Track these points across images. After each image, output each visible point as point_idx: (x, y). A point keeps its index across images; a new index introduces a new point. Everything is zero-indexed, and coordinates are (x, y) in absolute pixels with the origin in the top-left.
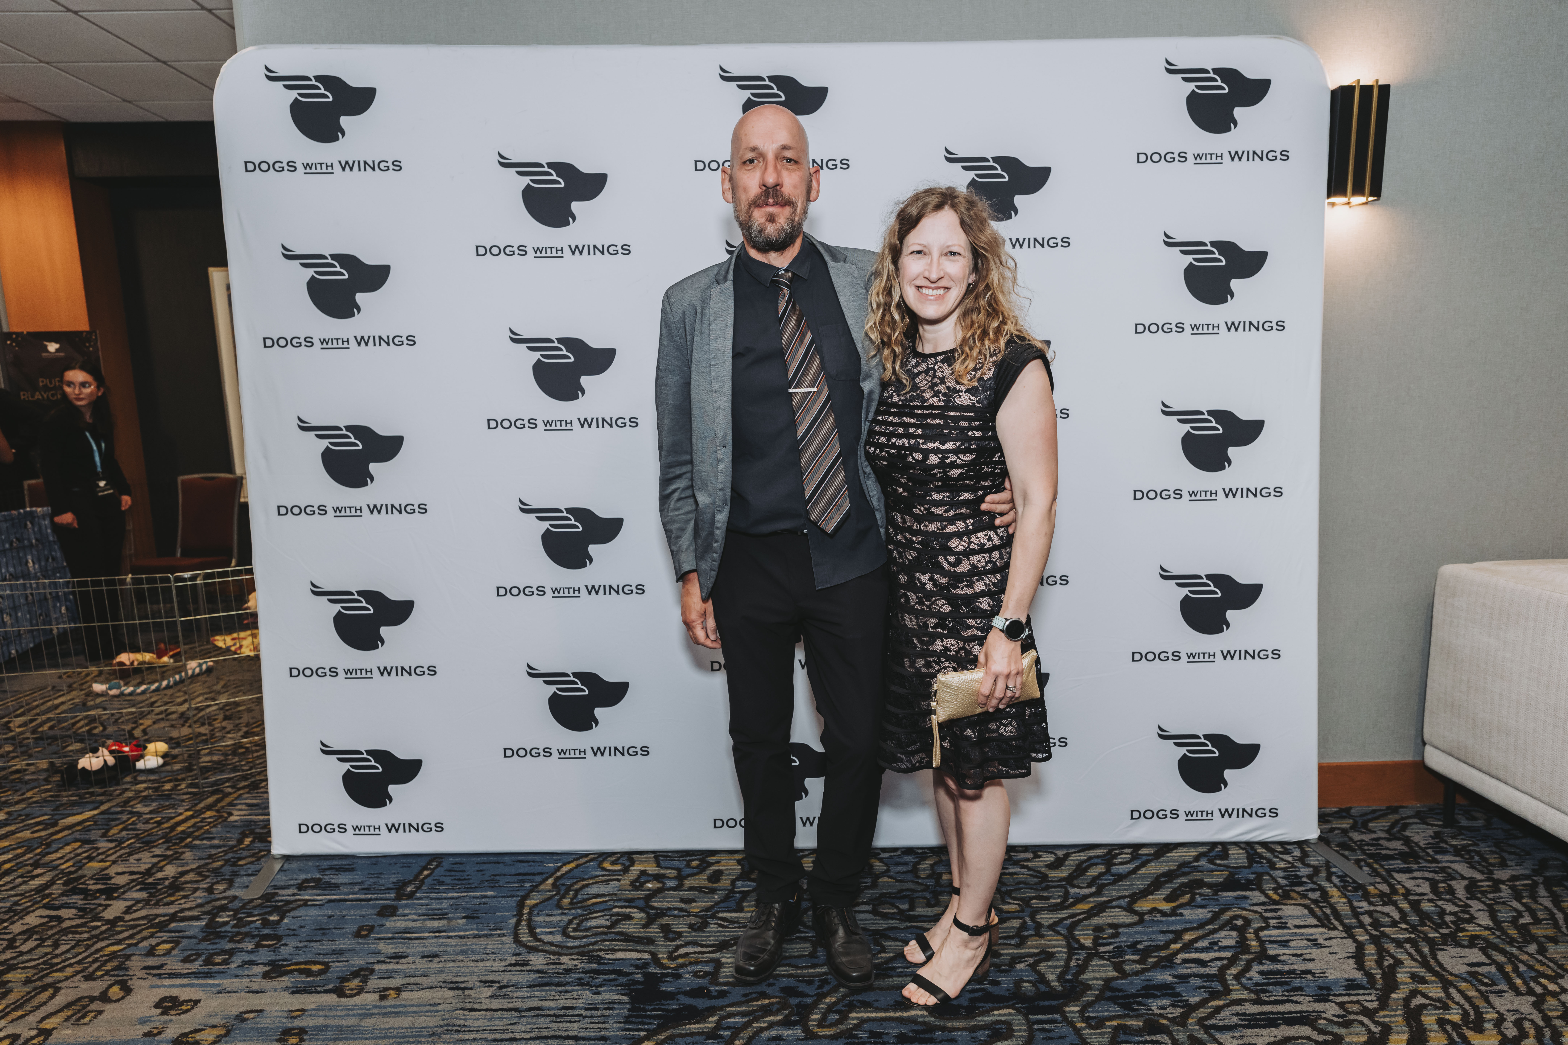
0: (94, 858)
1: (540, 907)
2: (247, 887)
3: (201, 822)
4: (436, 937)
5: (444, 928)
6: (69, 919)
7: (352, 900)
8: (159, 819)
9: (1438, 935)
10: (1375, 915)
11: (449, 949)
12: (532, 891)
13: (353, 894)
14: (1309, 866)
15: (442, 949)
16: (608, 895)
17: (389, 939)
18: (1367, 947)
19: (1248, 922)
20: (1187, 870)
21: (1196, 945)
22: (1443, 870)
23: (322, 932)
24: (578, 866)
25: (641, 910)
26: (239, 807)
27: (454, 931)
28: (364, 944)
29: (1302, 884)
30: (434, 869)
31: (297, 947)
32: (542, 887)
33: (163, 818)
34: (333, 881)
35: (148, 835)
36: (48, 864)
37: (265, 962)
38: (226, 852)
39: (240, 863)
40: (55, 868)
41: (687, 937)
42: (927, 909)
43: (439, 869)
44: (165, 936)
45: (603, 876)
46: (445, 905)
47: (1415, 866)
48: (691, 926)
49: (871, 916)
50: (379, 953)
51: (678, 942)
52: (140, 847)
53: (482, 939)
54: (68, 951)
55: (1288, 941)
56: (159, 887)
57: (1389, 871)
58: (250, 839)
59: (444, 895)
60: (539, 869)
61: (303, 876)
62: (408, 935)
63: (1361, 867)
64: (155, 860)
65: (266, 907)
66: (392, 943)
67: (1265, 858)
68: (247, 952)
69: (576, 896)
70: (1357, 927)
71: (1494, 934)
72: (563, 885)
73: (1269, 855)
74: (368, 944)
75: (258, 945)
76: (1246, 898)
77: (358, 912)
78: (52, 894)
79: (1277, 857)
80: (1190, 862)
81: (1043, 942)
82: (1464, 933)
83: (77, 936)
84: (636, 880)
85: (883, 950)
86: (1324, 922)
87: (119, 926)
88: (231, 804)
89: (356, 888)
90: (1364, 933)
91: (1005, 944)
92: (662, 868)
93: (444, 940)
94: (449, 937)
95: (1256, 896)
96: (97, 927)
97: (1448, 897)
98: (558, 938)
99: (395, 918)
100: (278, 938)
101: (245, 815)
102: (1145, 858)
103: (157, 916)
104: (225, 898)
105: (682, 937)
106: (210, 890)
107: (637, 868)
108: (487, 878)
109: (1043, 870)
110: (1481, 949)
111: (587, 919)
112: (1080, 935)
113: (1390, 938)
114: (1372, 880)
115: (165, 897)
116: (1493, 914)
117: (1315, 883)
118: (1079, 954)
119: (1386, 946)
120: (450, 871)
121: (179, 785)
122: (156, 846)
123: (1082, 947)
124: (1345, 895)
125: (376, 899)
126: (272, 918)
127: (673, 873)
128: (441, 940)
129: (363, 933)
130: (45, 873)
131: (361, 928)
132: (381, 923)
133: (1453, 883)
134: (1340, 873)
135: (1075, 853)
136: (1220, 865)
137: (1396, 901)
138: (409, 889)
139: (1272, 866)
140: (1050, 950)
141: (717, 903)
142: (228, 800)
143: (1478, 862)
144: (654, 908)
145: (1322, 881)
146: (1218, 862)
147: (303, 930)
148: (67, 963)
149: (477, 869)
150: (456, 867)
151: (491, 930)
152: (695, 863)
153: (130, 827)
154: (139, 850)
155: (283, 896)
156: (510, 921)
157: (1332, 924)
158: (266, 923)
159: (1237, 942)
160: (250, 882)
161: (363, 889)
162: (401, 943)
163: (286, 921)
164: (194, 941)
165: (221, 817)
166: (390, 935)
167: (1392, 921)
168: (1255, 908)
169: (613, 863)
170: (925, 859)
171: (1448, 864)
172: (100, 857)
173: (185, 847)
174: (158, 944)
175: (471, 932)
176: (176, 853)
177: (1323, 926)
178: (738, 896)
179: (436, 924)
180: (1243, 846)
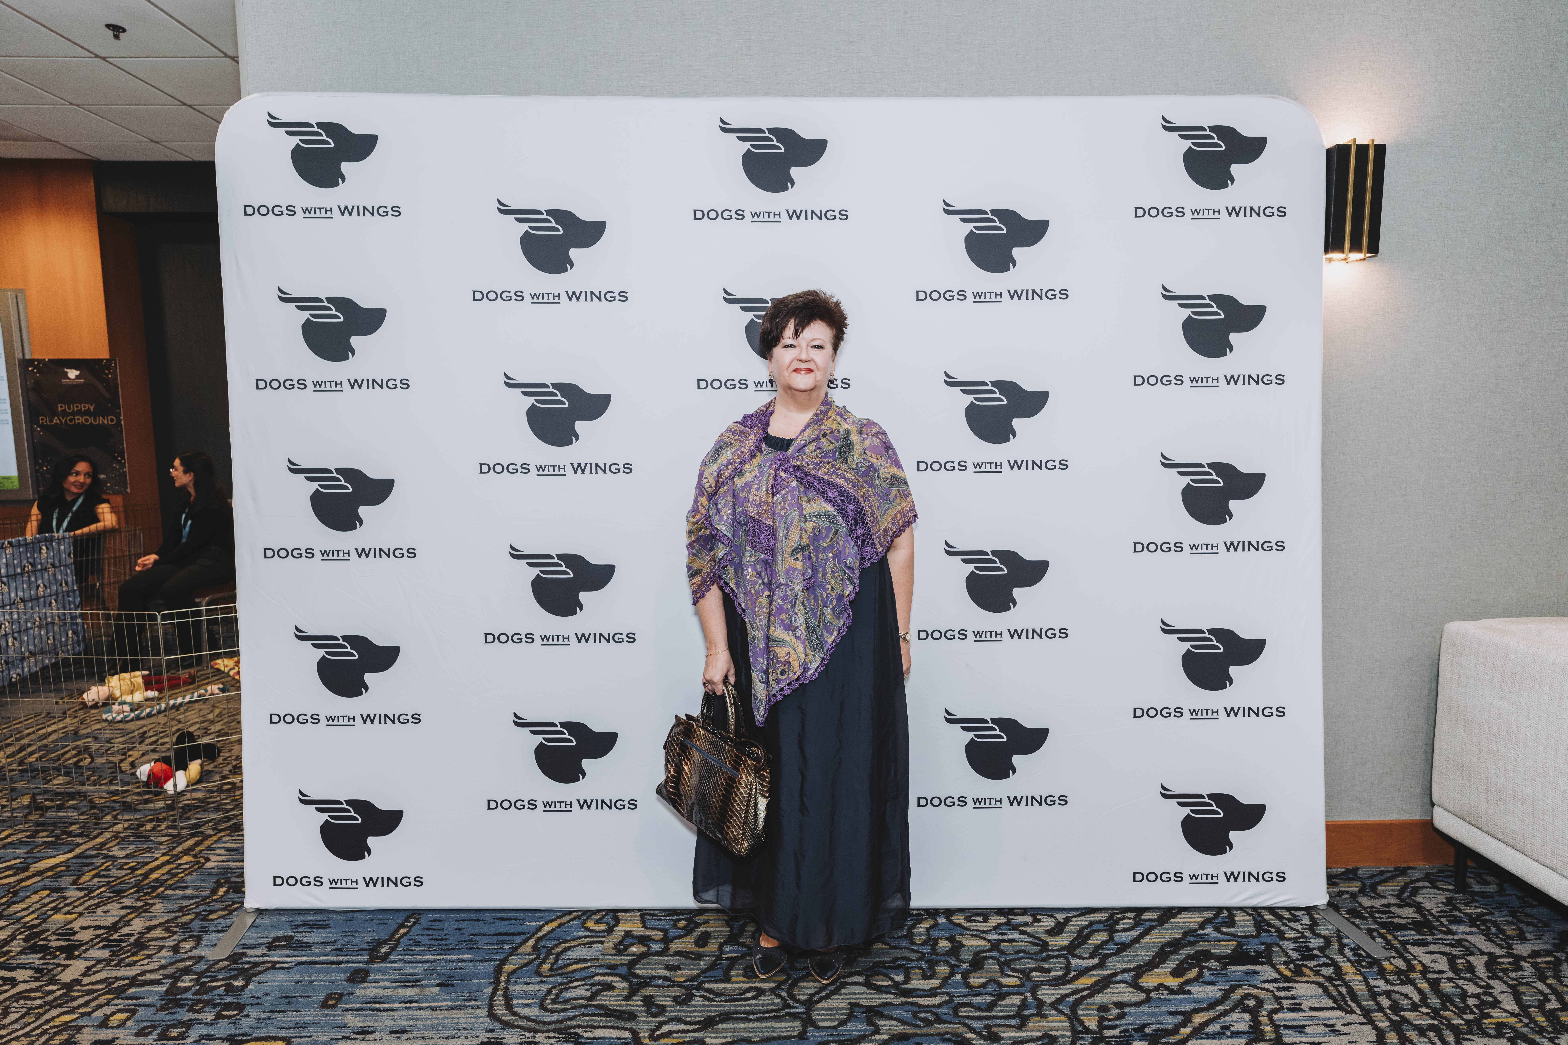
0: (60, 909)
1: (519, 973)
2: (215, 945)
3: (177, 868)
4: (407, 1008)
5: (415, 998)
6: (24, 982)
7: (323, 963)
8: (134, 864)
9: (1462, 1022)
10: (1394, 996)
11: (419, 1023)
12: (511, 954)
13: (324, 955)
14: (1319, 936)
15: (411, 1023)
16: (590, 960)
17: (358, 1010)
18: (1387, 1035)
19: (1260, 1002)
20: (1192, 939)
21: (1207, 1030)
22: (1459, 943)
23: (288, 1000)
24: (560, 925)
25: (624, 978)
26: (218, 851)
27: (426, 1001)
28: (330, 1016)
29: (1313, 957)
30: (412, 926)
31: (259, 1019)
32: (521, 950)
33: (138, 863)
34: (305, 940)
35: (120, 883)
36: (11, 915)
37: (224, 1036)
38: (198, 905)
39: (211, 917)
40: (18, 920)
41: (671, 1012)
42: (923, 982)
43: (417, 926)
44: (121, 1003)
45: (586, 937)
46: (420, 969)
47: (1430, 938)
48: (676, 999)
49: (864, 989)
50: (345, 1026)
51: (661, 1019)
52: (110, 898)
53: (455, 1012)
54: (16, 1021)
55: (1303, 1027)
56: (124, 944)
57: (1403, 943)
58: (224, 889)
59: (420, 957)
60: (519, 928)
61: (274, 934)
62: (378, 1006)
63: (1373, 938)
64: (124, 912)
65: (232, 970)
66: (359, 1015)
67: (1273, 926)
68: (206, 1024)
69: (556, 960)
70: (1376, 1011)
71: (1521, 1021)
72: (544, 947)
73: (1277, 922)
74: (335, 1016)
75: (219, 1016)
76: (1256, 973)
77: (328, 977)
78: (10, 951)
79: (1287, 925)
80: (1196, 930)
81: (1045, 1024)
82: (1490, 1020)
83: (29, 1002)
84: (620, 943)
85: (877, 1031)
86: (1340, 1004)
87: (75, 991)
88: (210, 848)
89: (328, 949)
90: (1384, 1018)
91: (1006, 1026)
92: (647, 928)
93: (415, 1013)
94: (420, 1009)
95: (1266, 971)
96: (52, 992)
97: (1468, 975)
98: (534, 1012)
99: (365, 985)
100: (240, 1007)
101: (223, 861)
102: (1149, 924)
103: (117, 979)
104: (190, 958)
105: (665, 1011)
106: (176, 949)
107: (622, 928)
108: (465, 938)
109: (1043, 936)
110: (1509, 1039)
111: (566, 989)
112: (1083, 1015)
113: (1412, 1025)
114: (1387, 954)
115: (128, 957)
116: (1517, 998)
117: (1327, 957)
118: (1083, 1039)
119: (1408, 1034)
120: (428, 929)
121: (159, 826)
122: (127, 896)
123: (1087, 1031)
124: (1360, 971)
125: (348, 962)
126: (236, 983)
127: (658, 935)
128: (411, 1012)
129: (331, 1002)
130: (7, 926)
131: (329, 997)
132: (350, 990)
133: (1471, 958)
134: (1353, 946)
135: (1075, 916)
136: (1226, 934)
137: (1415, 980)
138: (383, 950)
139: (1281, 935)
140: (1053, 1033)
141: (704, 971)
142: (207, 843)
143: (1495, 934)
144: (636, 976)
145: (1335, 954)
146: (1225, 930)
147: (268, 998)
148: (14, 1035)
149: (455, 927)
150: (436, 925)
151: (465, 1000)
152: (682, 924)
153: (103, 873)
154: (109, 900)
155: (251, 956)
156: (486, 990)
157: (1349, 1006)
158: (230, 989)
159: (1250, 1026)
160: (219, 939)
161: (335, 950)
162: (370, 1015)
163: (251, 987)
164: (152, 1010)
165: (198, 862)
166: (359, 1005)
167: (1412, 1004)
168: (1266, 986)
169: (597, 922)
170: (920, 921)
171: (1465, 936)
172: (67, 909)
173: (155, 897)
174: (113, 1014)
175: (444, 1004)
176: (147, 904)
177: (1339, 1008)
178: (725, 963)
179: (408, 992)
180: (1249, 911)
